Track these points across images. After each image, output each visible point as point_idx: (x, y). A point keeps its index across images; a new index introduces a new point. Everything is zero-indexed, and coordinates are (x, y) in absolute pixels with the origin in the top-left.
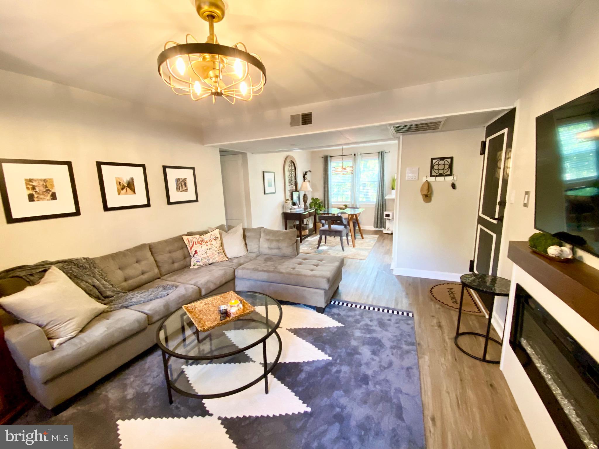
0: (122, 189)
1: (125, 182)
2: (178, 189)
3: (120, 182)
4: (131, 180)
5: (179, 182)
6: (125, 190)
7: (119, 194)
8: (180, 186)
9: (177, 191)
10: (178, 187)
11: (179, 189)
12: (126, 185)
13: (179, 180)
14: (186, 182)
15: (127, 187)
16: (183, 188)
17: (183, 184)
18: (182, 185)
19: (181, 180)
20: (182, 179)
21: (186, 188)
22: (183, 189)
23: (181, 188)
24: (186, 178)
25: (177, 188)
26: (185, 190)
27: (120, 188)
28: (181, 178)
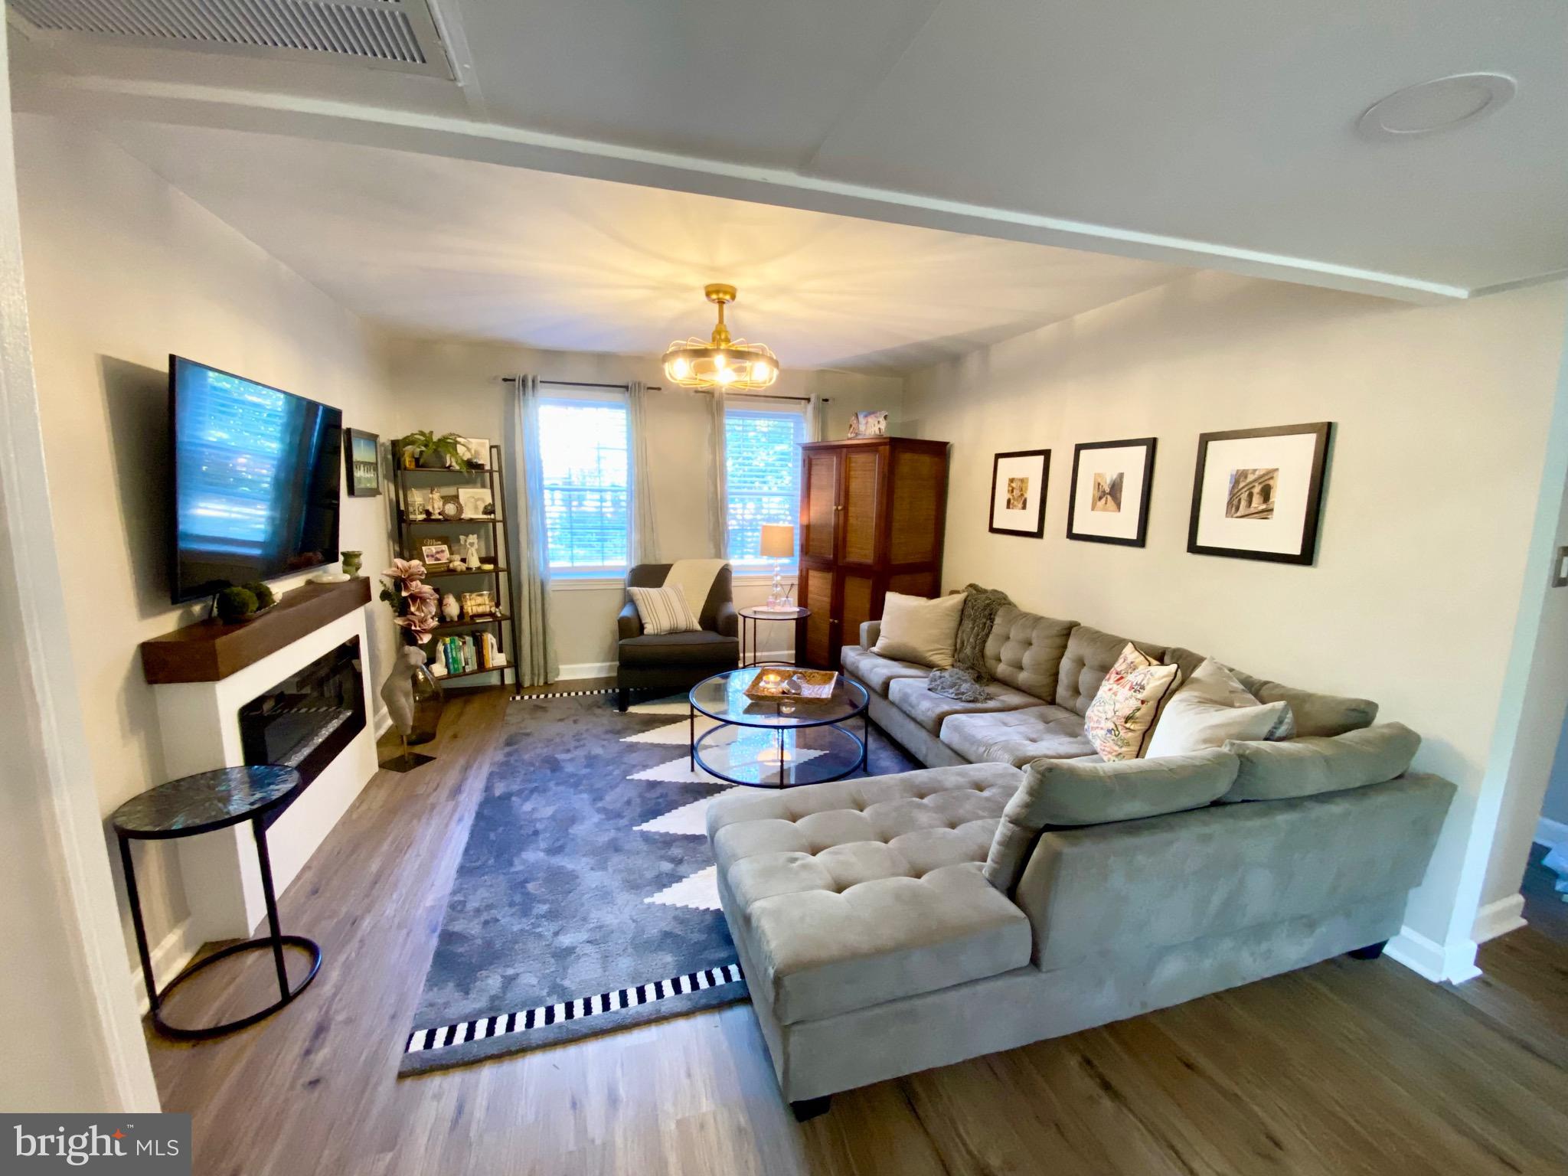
0: (1100, 498)
1: (1108, 481)
2: (1233, 506)
3: (1099, 484)
4: (1119, 479)
5: (1242, 485)
6: (1103, 500)
7: (1093, 509)
8: (1244, 496)
9: (1228, 514)
10: (1235, 502)
11: (1237, 509)
12: (1107, 490)
13: (1246, 477)
14: (1271, 482)
15: (1110, 494)
16: (1254, 505)
17: (1257, 489)
18: (1251, 495)
19: (1251, 478)
20: (1257, 473)
21: (1264, 507)
22: (1252, 510)
23: (1243, 504)
24: (1277, 470)
25: (1230, 503)
26: (1263, 511)
27: (1098, 495)
28: (1255, 470)
